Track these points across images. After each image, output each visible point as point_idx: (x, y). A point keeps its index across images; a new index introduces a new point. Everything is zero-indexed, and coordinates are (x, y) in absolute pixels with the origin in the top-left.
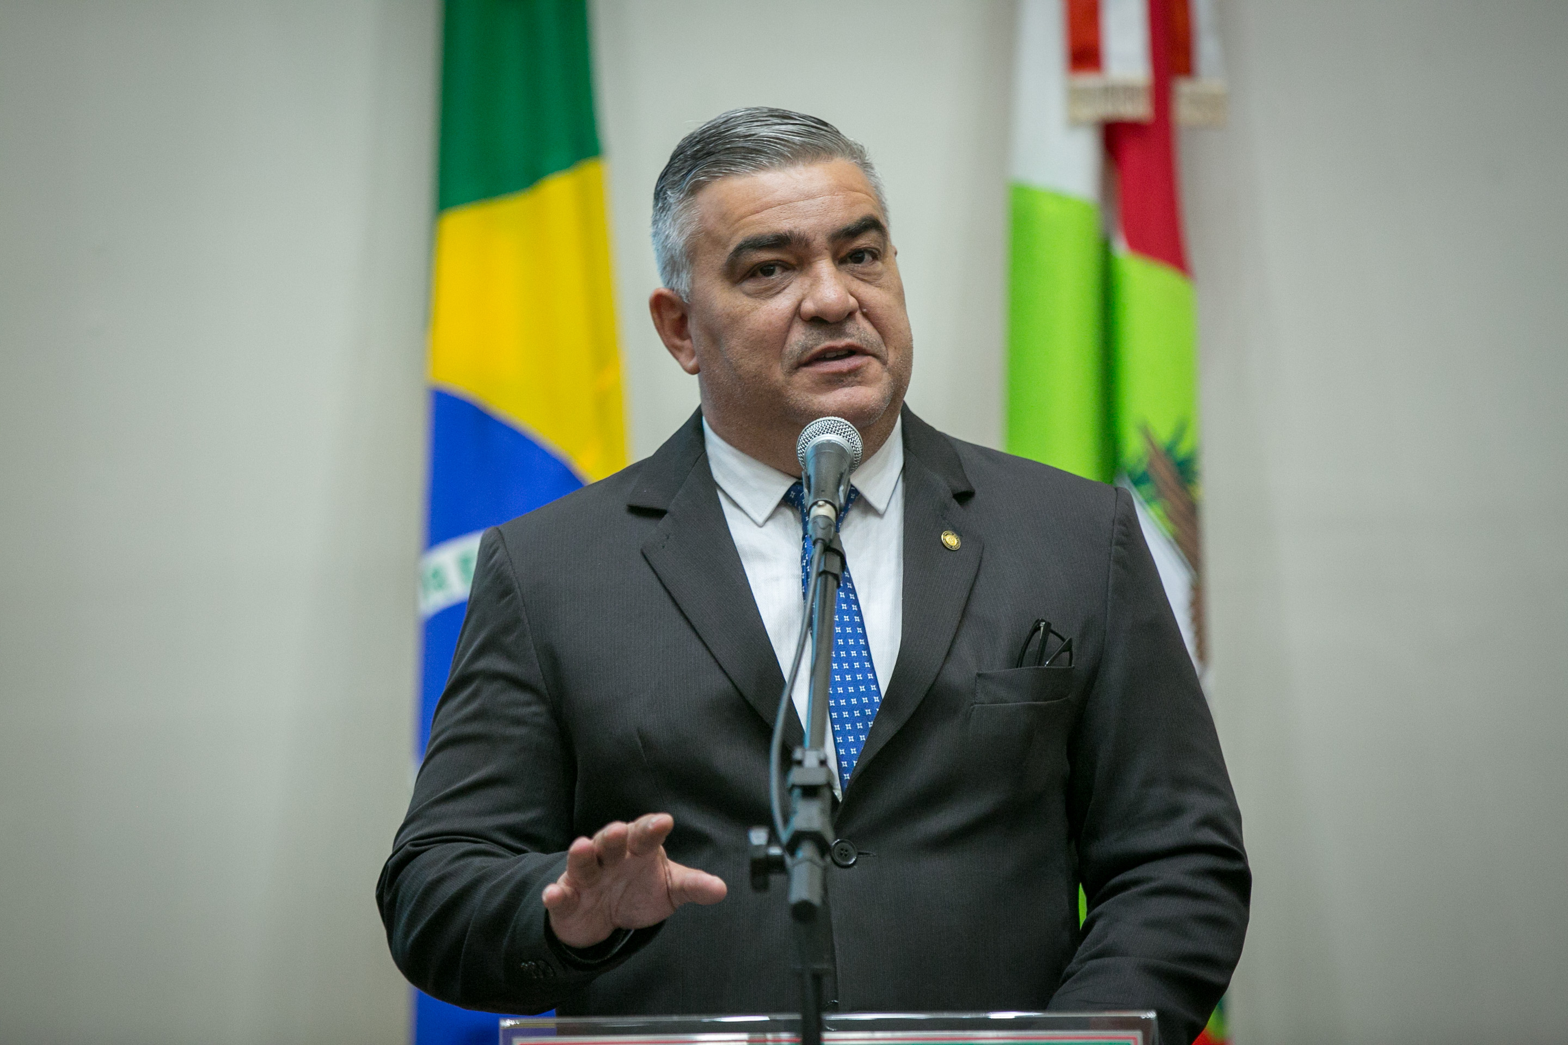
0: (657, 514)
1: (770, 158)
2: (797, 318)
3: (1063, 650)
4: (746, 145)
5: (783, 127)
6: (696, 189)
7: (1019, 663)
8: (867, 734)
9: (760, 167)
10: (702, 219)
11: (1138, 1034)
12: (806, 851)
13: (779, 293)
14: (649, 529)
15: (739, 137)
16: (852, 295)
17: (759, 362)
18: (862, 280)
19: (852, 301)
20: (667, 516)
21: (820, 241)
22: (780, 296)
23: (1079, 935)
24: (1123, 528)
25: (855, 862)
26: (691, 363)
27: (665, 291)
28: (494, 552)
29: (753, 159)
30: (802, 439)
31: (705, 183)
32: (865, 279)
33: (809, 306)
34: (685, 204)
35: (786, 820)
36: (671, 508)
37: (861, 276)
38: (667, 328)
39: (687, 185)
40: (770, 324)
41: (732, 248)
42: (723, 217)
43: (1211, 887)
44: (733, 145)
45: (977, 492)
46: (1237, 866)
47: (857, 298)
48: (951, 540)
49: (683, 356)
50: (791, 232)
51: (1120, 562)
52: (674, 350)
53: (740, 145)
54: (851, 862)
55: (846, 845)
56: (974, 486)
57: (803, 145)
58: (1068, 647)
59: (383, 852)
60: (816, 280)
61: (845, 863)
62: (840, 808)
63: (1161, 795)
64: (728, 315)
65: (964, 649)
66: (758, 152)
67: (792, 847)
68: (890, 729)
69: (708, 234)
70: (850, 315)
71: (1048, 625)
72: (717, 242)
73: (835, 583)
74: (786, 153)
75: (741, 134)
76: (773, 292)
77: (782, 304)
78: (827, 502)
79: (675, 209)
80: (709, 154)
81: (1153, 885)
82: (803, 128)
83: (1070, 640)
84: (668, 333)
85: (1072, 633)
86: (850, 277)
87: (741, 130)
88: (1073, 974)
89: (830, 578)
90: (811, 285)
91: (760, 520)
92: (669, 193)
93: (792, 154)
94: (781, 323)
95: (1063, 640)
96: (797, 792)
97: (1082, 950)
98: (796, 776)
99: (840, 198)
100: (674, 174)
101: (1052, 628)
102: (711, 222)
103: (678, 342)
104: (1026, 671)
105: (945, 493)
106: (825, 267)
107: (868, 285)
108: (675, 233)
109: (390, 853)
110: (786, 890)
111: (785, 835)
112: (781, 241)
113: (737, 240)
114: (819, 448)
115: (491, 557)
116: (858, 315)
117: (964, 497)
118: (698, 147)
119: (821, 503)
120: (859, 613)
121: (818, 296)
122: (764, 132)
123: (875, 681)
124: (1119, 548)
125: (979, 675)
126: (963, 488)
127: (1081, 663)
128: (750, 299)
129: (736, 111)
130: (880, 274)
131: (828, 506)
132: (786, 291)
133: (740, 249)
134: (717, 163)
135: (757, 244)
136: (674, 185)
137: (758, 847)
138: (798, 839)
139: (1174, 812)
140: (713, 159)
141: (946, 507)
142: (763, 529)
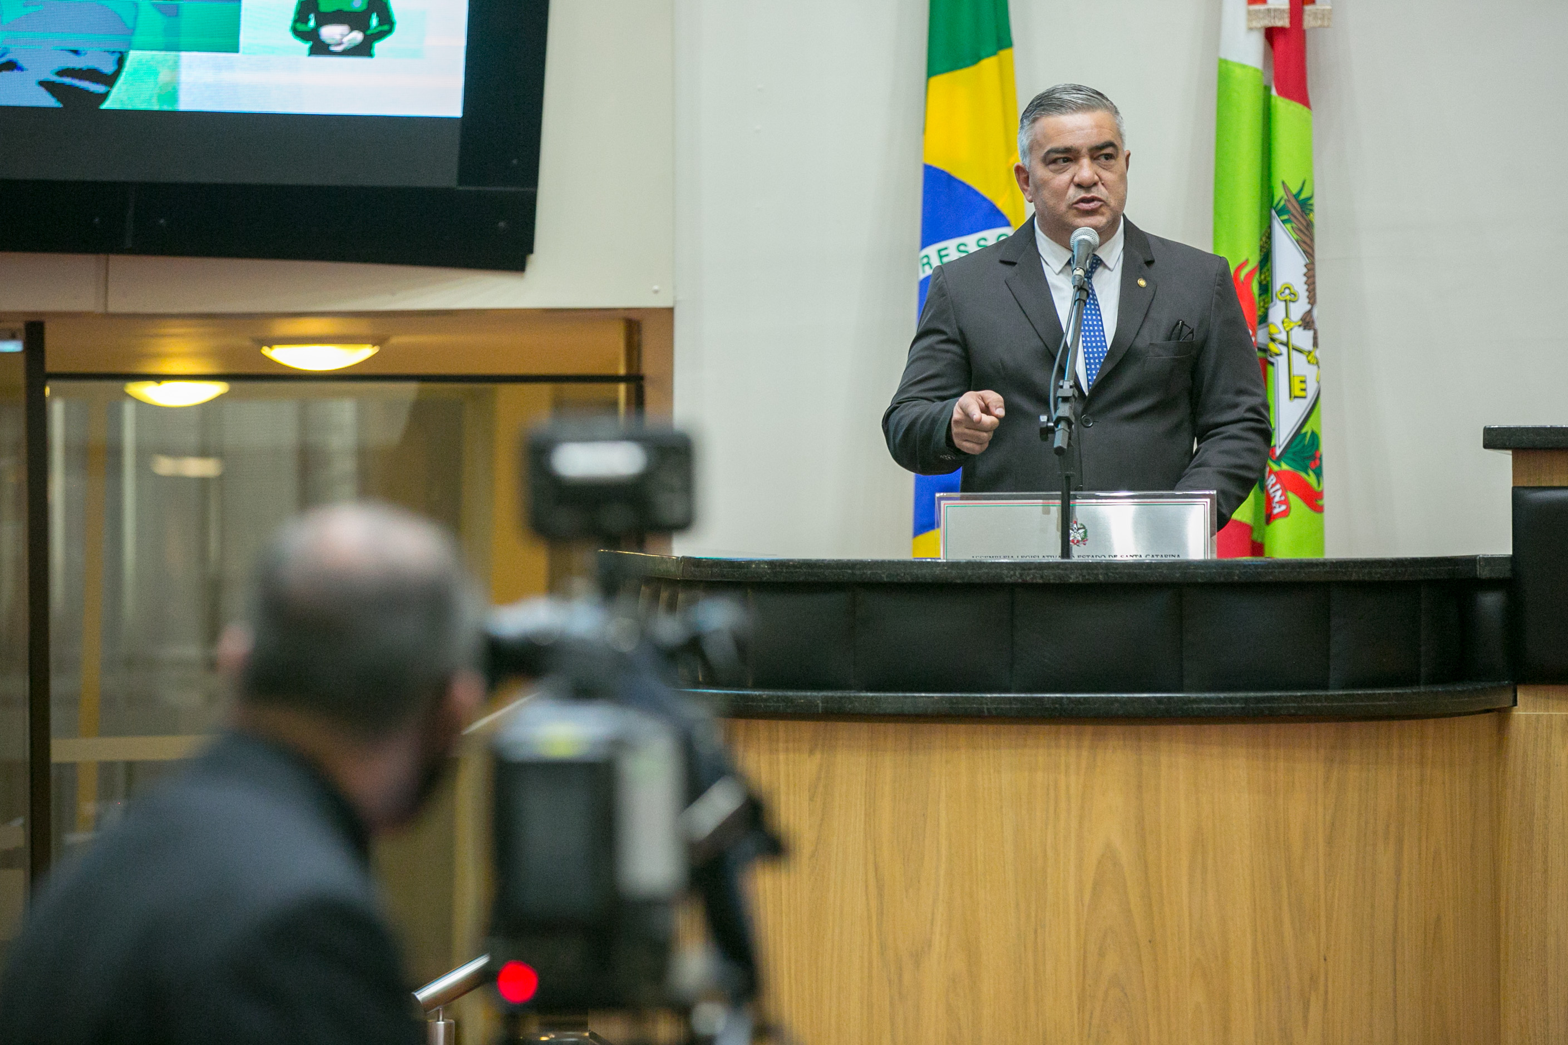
0: (1013, 264)
1: (1066, 109)
2: (1072, 184)
3: (1189, 333)
4: (1057, 103)
5: (1075, 95)
6: (1034, 120)
7: (1169, 339)
8: (1101, 365)
9: (1062, 113)
10: (1036, 135)
11: (1208, 500)
12: (1062, 425)
13: (1064, 172)
14: (1008, 271)
15: (1055, 99)
16: (1097, 175)
17: (1055, 202)
18: (1104, 169)
19: (1096, 178)
20: (1016, 265)
21: (1084, 151)
22: (1065, 173)
23: (1192, 456)
24: (1221, 278)
25: (1092, 426)
26: (1030, 198)
27: (1021, 164)
28: (939, 277)
29: (1059, 109)
30: (1072, 237)
31: (1038, 118)
32: (1106, 168)
33: (1076, 179)
34: (1030, 126)
35: (1056, 408)
36: (1018, 262)
37: (1103, 166)
38: (1021, 181)
39: (1031, 119)
40: (1059, 185)
41: (1046, 150)
42: (1045, 136)
43: (1251, 435)
44: (1052, 102)
45: (1156, 261)
46: (1263, 426)
47: (1099, 177)
48: (1142, 283)
49: (1026, 194)
50: (1071, 146)
51: (1218, 293)
52: (1024, 190)
53: (1054, 102)
54: (1090, 425)
55: (1089, 418)
56: (1155, 257)
57: (1082, 104)
58: (1192, 332)
59: (887, 404)
60: (1081, 167)
61: (1087, 425)
62: (1087, 399)
63: (1230, 398)
64: (1042, 179)
65: (1145, 332)
66: (1061, 106)
67: (1057, 423)
68: (1109, 367)
69: (1038, 142)
70: (1095, 184)
71: (1183, 322)
72: (1041, 146)
73: (1084, 304)
74: (1074, 108)
75: (1056, 97)
76: (1062, 171)
77: (1065, 177)
78: (1081, 268)
79: (1026, 128)
80: (1042, 105)
81: (1224, 435)
82: (1085, 96)
83: (1193, 329)
84: (1021, 183)
85: (1194, 325)
86: (1098, 167)
87: (1057, 95)
88: (1188, 474)
89: (1082, 302)
90: (1079, 169)
91: (1057, 271)
92: (1024, 120)
93: (1076, 108)
94: (1064, 185)
95: (1190, 329)
96: (1060, 399)
97: (1193, 463)
98: (1060, 393)
99: (1095, 131)
100: (1028, 112)
101: (1185, 323)
102: (1039, 137)
103: (1025, 187)
104: (1172, 343)
105: (1141, 260)
106: (1085, 161)
107: (1105, 171)
108: (1025, 139)
109: (890, 405)
110: (1053, 442)
111: (1054, 418)
112: (1067, 150)
113: (1048, 148)
114: (1080, 241)
115: (938, 278)
116: (1100, 183)
117: (1149, 263)
118: (1039, 101)
119: (1078, 269)
120: (1100, 315)
121: (1080, 175)
122: (1066, 97)
123: (1105, 341)
124: (1218, 287)
125: (1151, 344)
126: (1150, 259)
127: (1198, 337)
128: (1052, 173)
129: (1059, 85)
130: (1112, 166)
131: (1081, 270)
132: (1068, 171)
133: (1049, 152)
134: (1044, 110)
135: (1056, 151)
136: (1027, 117)
137: (1044, 422)
138: (1059, 420)
139: (1235, 406)
140: (1042, 107)
141: (1141, 267)
142: (1058, 276)
